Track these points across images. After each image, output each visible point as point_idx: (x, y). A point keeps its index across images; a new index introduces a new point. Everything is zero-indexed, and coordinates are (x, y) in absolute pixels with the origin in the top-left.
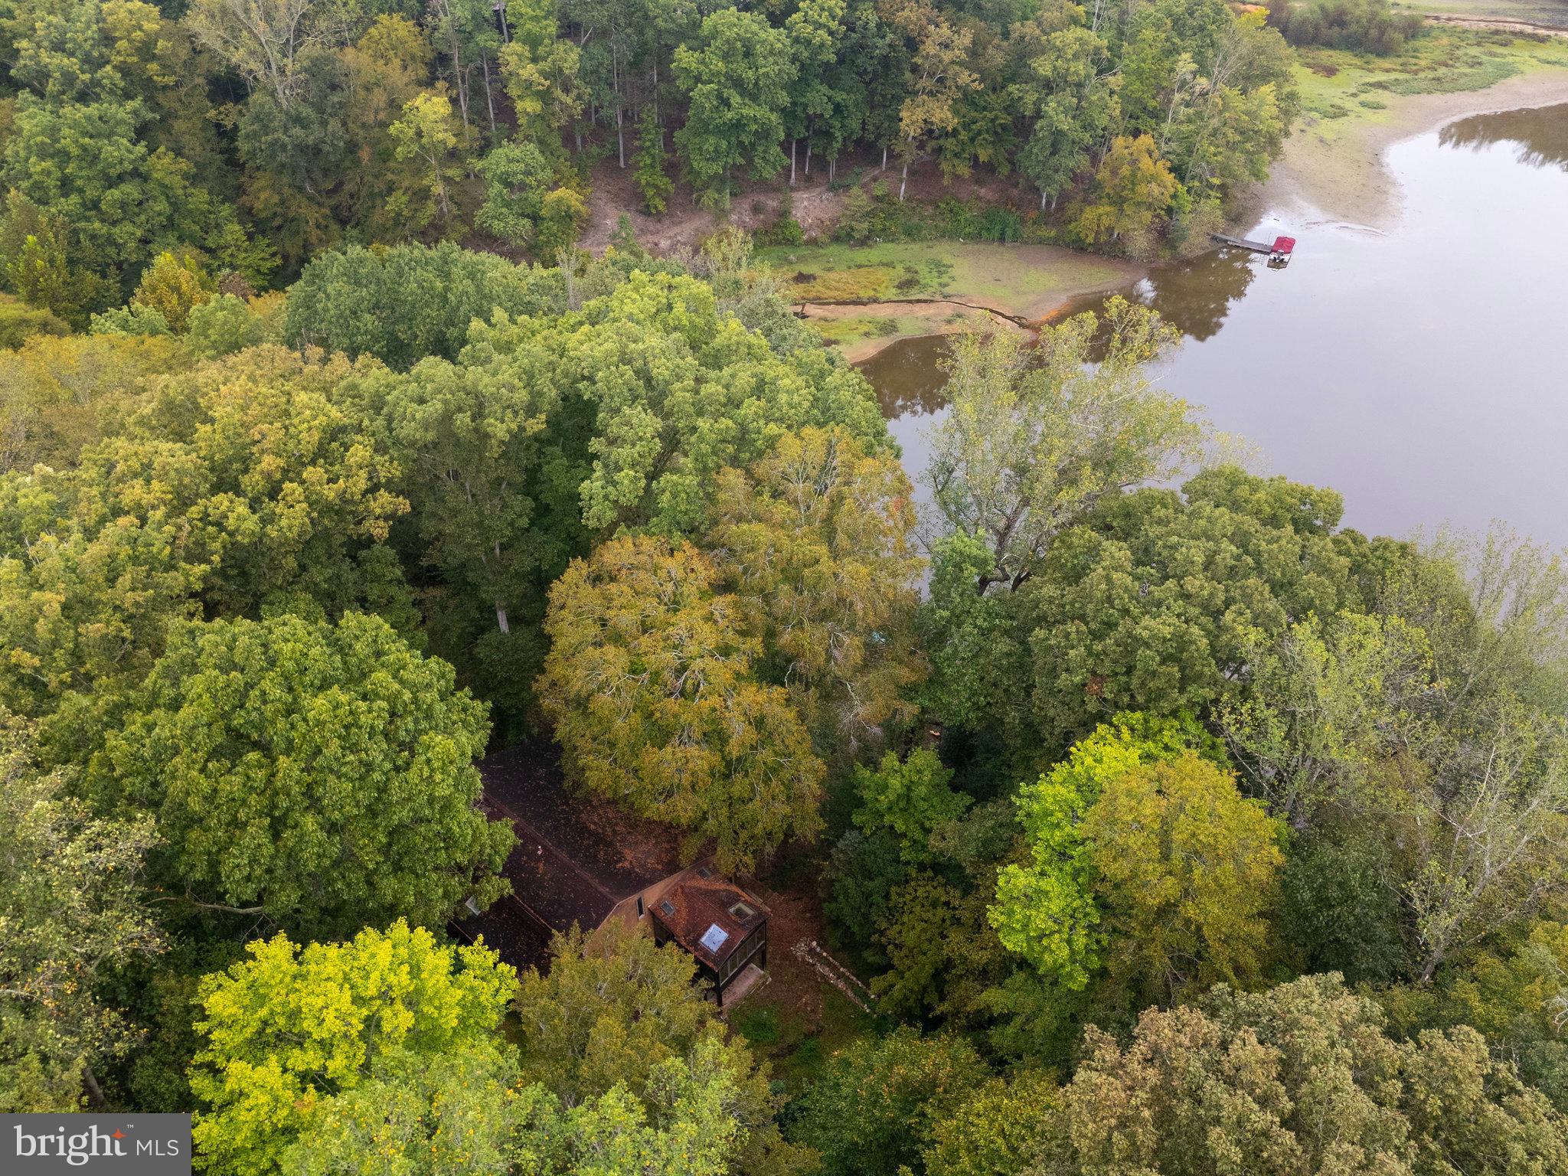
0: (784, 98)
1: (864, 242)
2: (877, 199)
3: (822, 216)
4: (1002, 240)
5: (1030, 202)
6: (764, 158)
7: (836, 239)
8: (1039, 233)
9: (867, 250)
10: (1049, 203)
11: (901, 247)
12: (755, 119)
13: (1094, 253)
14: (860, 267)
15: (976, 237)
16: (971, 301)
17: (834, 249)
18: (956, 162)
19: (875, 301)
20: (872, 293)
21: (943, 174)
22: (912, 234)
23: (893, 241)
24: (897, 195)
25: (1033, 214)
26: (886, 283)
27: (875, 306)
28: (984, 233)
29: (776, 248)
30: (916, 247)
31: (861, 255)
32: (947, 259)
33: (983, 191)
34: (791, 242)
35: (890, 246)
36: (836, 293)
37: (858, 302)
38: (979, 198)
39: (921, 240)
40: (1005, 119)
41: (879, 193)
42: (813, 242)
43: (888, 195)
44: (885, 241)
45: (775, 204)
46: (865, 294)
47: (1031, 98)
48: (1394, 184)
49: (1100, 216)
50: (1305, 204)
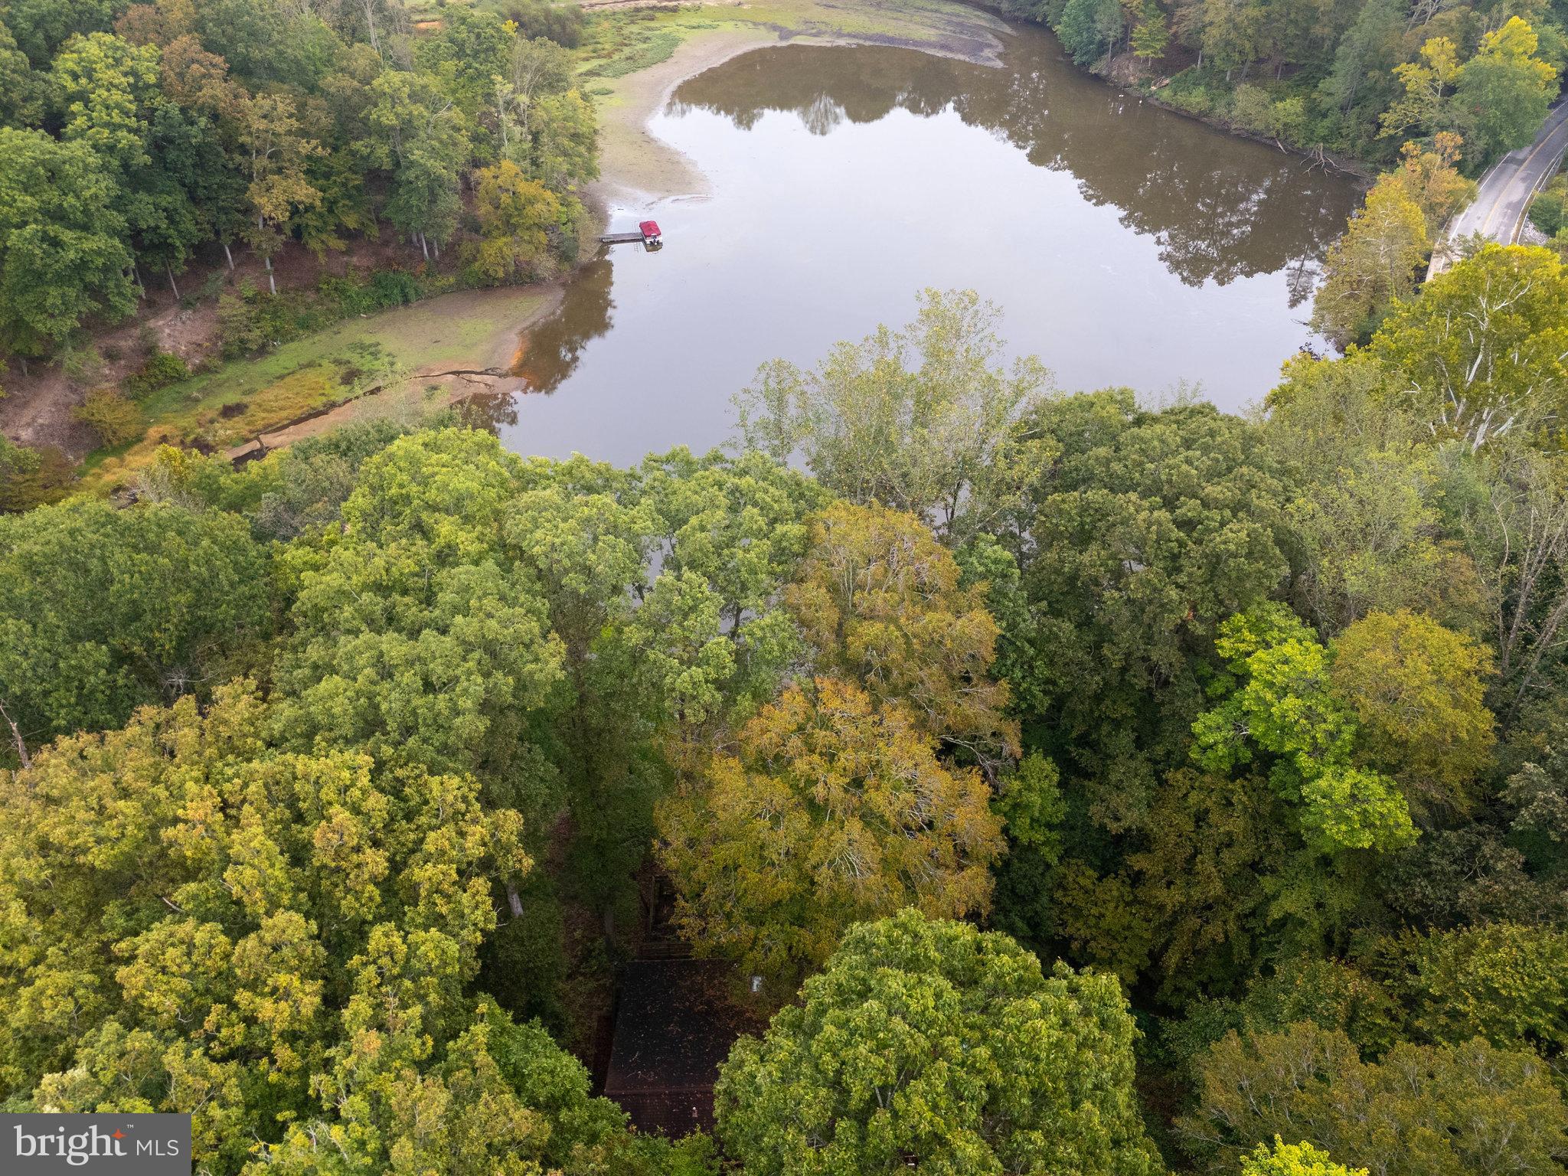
0: (119, 220)
1: (262, 351)
2: (249, 301)
3: (195, 338)
4: (406, 302)
5: (410, 257)
6: (120, 294)
7: (228, 357)
8: (438, 284)
9: (271, 359)
10: (431, 251)
11: (306, 343)
12: (99, 253)
13: (502, 286)
14: (282, 377)
15: (378, 307)
16: (432, 370)
17: (231, 370)
18: (324, 237)
19: (333, 405)
20: (324, 399)
21: (314, 252)
22: (308, 325)
23: (292, 340)
24: (268, 289)
25: (423, 267)
26: (324, 382)
27: (337, 410)
28: (385, 302)
29: (164, 391)
30: (322, 337)
31: (271, 365)
32: (368, 339)
33: (355, 259)
34: (179, 378)
35: (293, 345)
36: (284, 414)
37: (317, 414)
38: (356, 268)
39: (323, 328)
40: (357, 180)
41: (250, 294)
42: (202, 370)
43: (259, 293)
44: (284, 342)
45: (130, 343)
46: (318, 402)
47: (382, 151)
48: (678, 153)
49: (501, 249)
50: (630, 190)
